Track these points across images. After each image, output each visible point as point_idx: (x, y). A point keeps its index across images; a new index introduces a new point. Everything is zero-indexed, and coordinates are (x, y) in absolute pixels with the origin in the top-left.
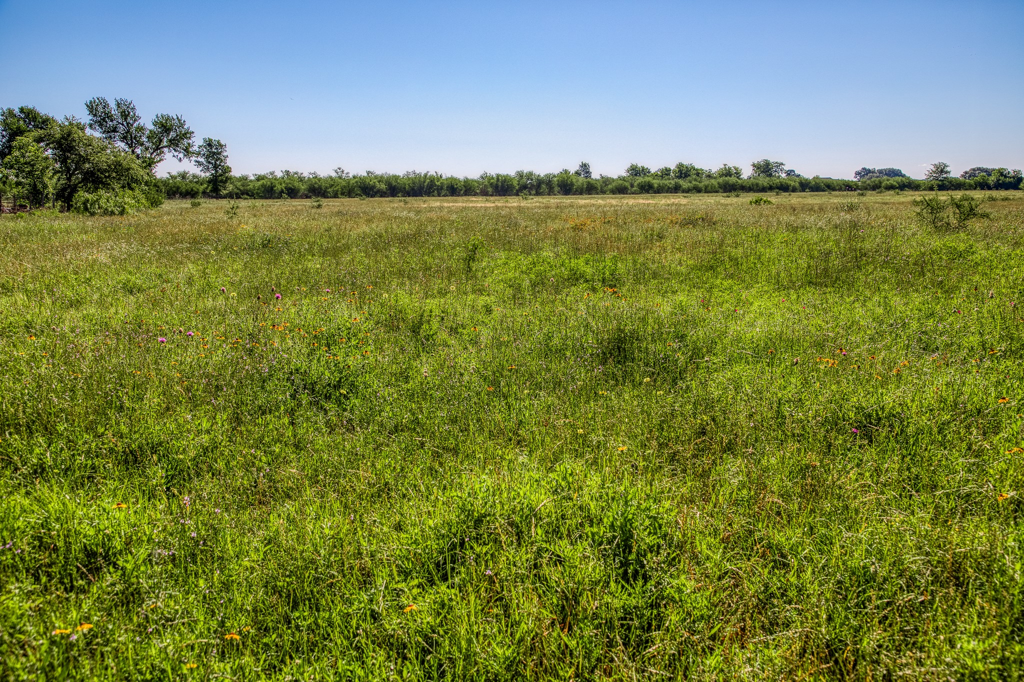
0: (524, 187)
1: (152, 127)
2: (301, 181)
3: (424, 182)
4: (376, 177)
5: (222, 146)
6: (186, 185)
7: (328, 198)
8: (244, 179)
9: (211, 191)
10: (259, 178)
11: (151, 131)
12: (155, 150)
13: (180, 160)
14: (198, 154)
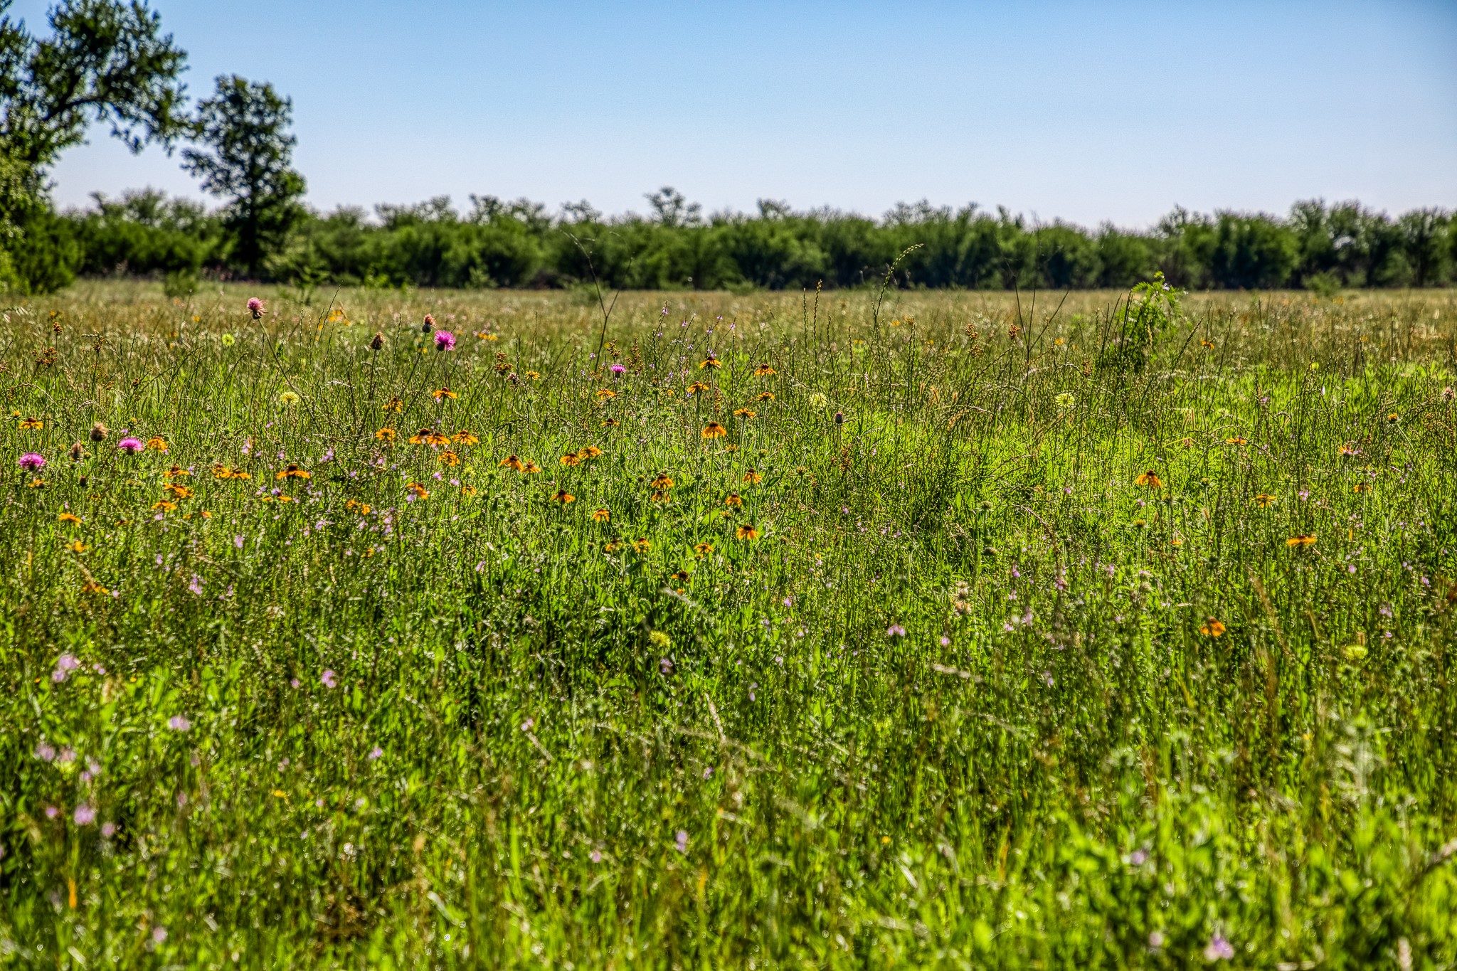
0: (1323, 260)
1: (45, 33)
2: (536, 231)
3: (959, 240)
4: (791, 222)
5: (280, 103)
6: (152, 236)
7: (624, 288)
8: (345, 221)
9: (234, 256)
10: (398, 221)
11: (42, 46)
12: (53, 112)
13: (136, 146)
14: (199, 127)
